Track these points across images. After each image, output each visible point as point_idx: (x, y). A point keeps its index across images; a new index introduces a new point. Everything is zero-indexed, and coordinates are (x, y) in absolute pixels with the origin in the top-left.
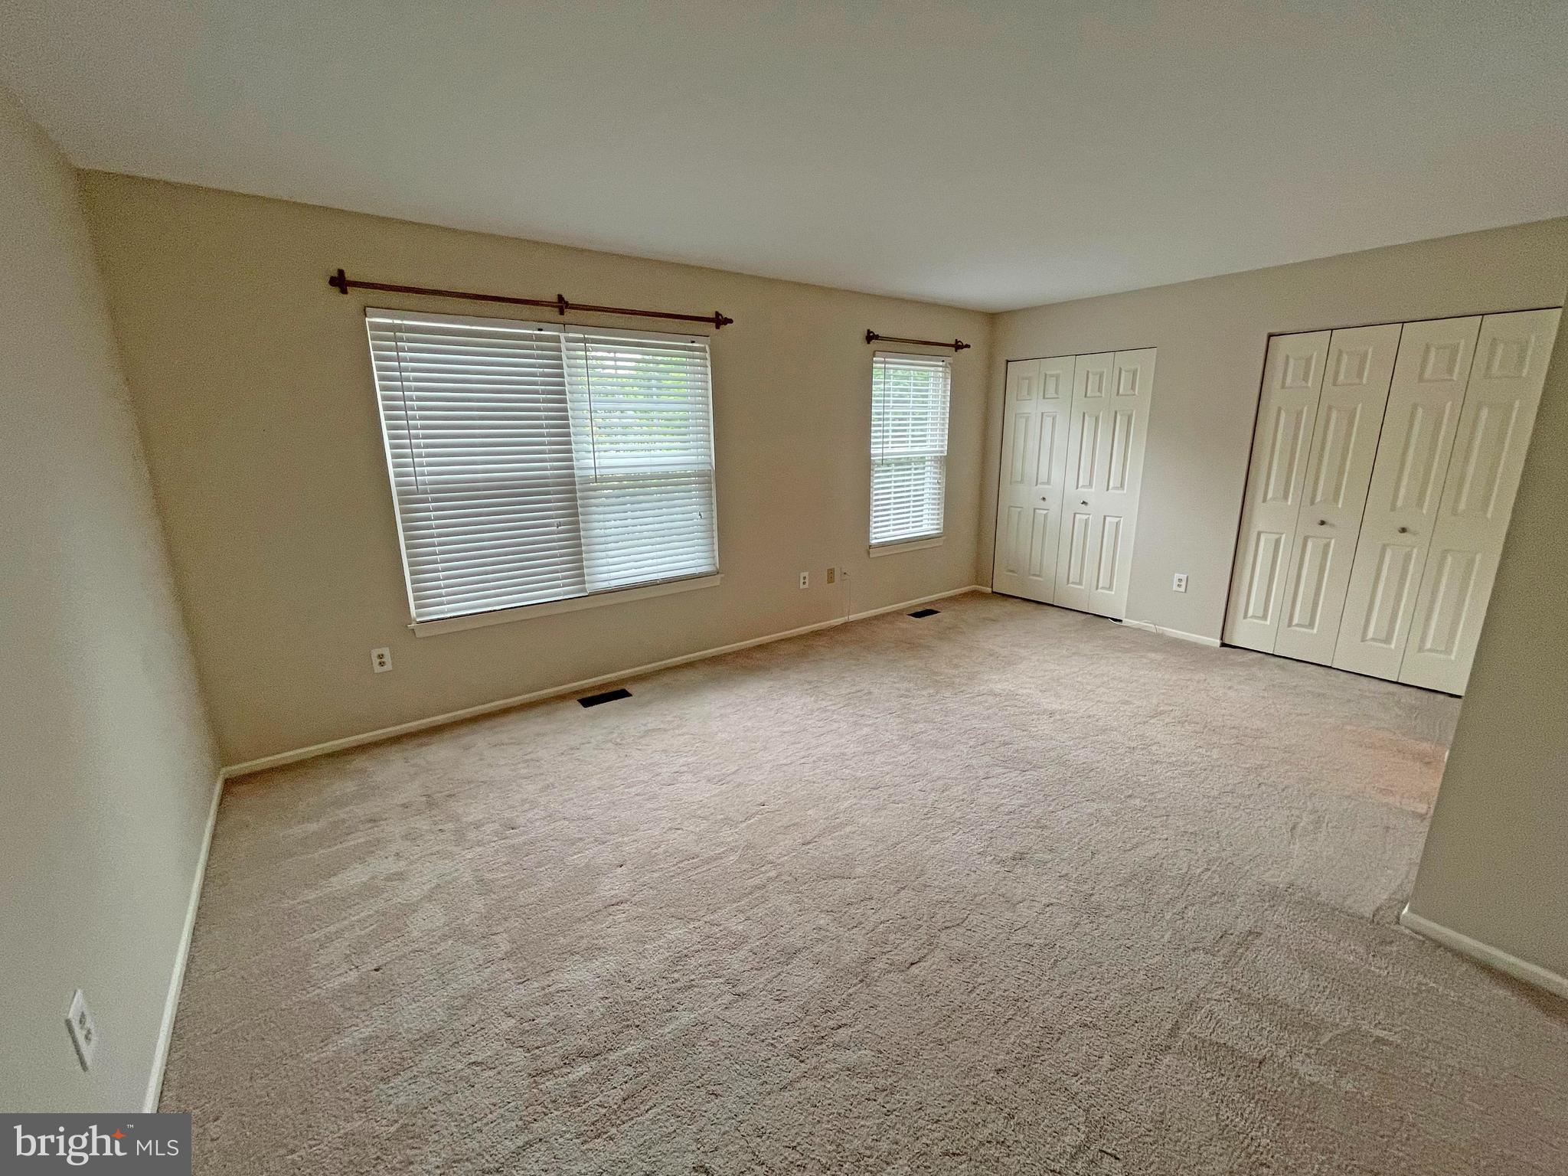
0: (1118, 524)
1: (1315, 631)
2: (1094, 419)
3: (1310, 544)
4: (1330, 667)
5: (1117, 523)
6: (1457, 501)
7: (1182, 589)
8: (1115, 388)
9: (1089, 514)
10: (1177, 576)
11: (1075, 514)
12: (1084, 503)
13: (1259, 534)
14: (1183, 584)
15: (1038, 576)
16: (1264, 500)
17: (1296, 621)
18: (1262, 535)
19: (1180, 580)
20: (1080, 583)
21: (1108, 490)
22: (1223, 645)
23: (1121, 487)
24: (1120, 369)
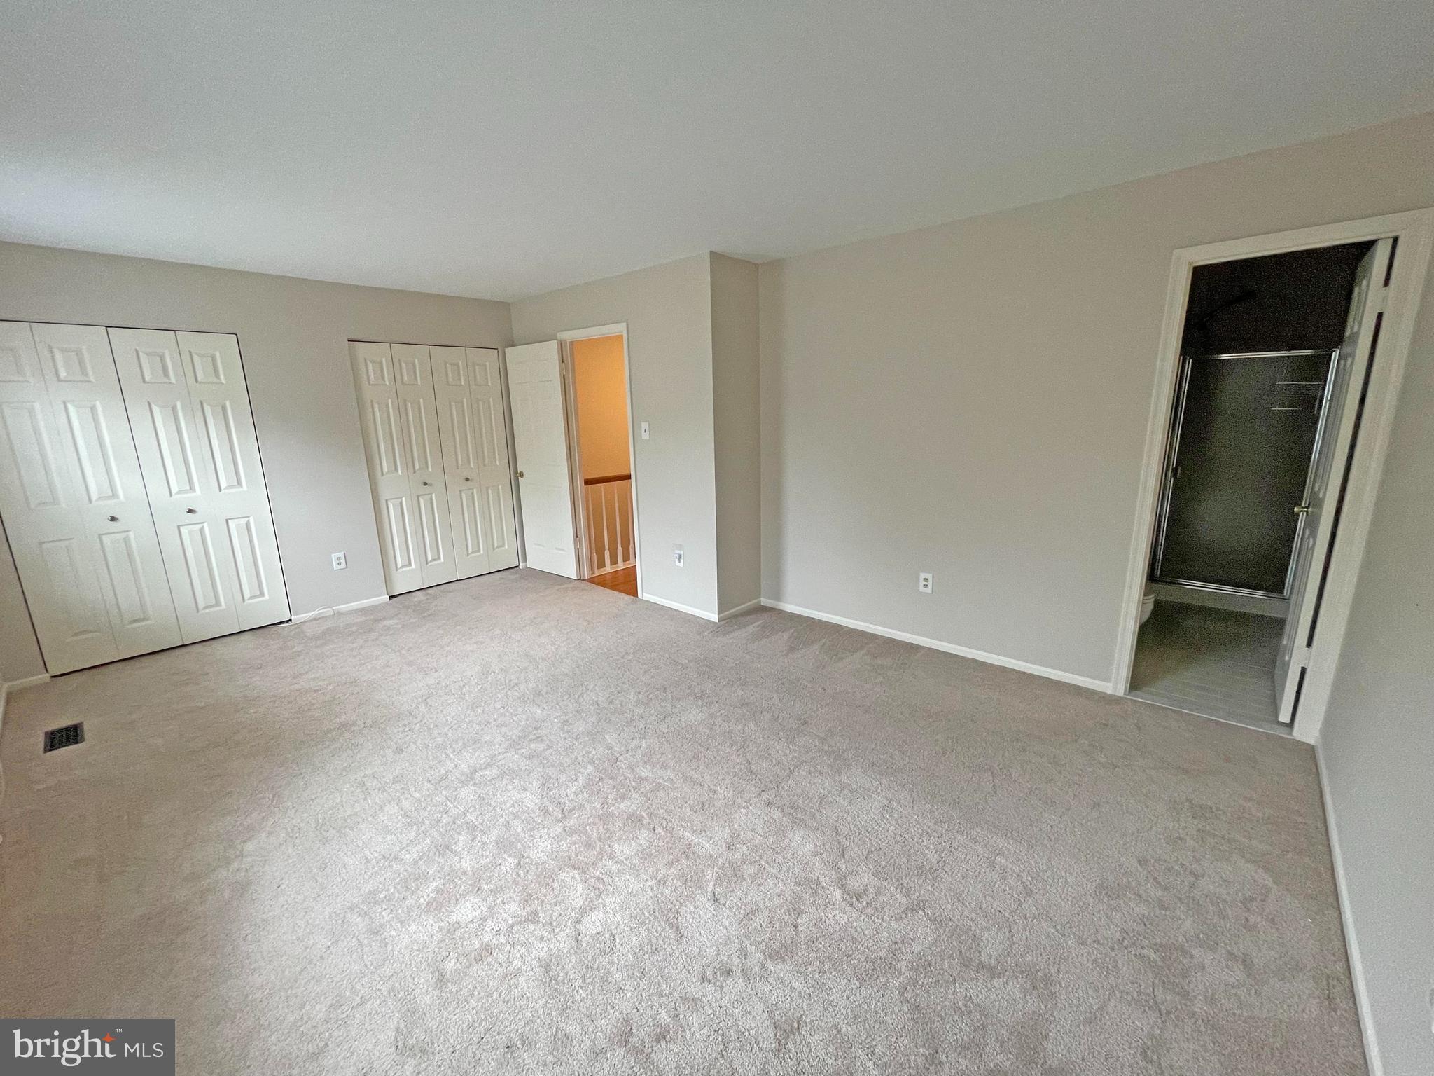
0: (248, 524)
1: (442, 560)
2: (170, 410)
3: (421, 501)
4: (457, 580)
5: (246, 524)
6: (484, 460)
7: (343, 566)
8: (190, 375)
9: (203, 523)
10: (334, 557)
11: (179, 527)
12: (190, 511)
13: (387, 501)
14: (343, 560)
15: (143, 620)
16: (382, 475)
17: (429, 559)
18: (389, 503)
19: (339, 559)
20: (218, 603)
21: (220, 490)
22: (391, 597)
23: (238, 483)
24: (190, 352)
